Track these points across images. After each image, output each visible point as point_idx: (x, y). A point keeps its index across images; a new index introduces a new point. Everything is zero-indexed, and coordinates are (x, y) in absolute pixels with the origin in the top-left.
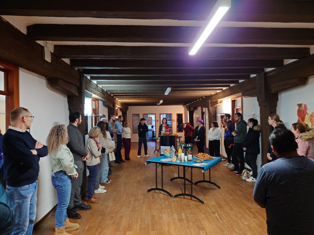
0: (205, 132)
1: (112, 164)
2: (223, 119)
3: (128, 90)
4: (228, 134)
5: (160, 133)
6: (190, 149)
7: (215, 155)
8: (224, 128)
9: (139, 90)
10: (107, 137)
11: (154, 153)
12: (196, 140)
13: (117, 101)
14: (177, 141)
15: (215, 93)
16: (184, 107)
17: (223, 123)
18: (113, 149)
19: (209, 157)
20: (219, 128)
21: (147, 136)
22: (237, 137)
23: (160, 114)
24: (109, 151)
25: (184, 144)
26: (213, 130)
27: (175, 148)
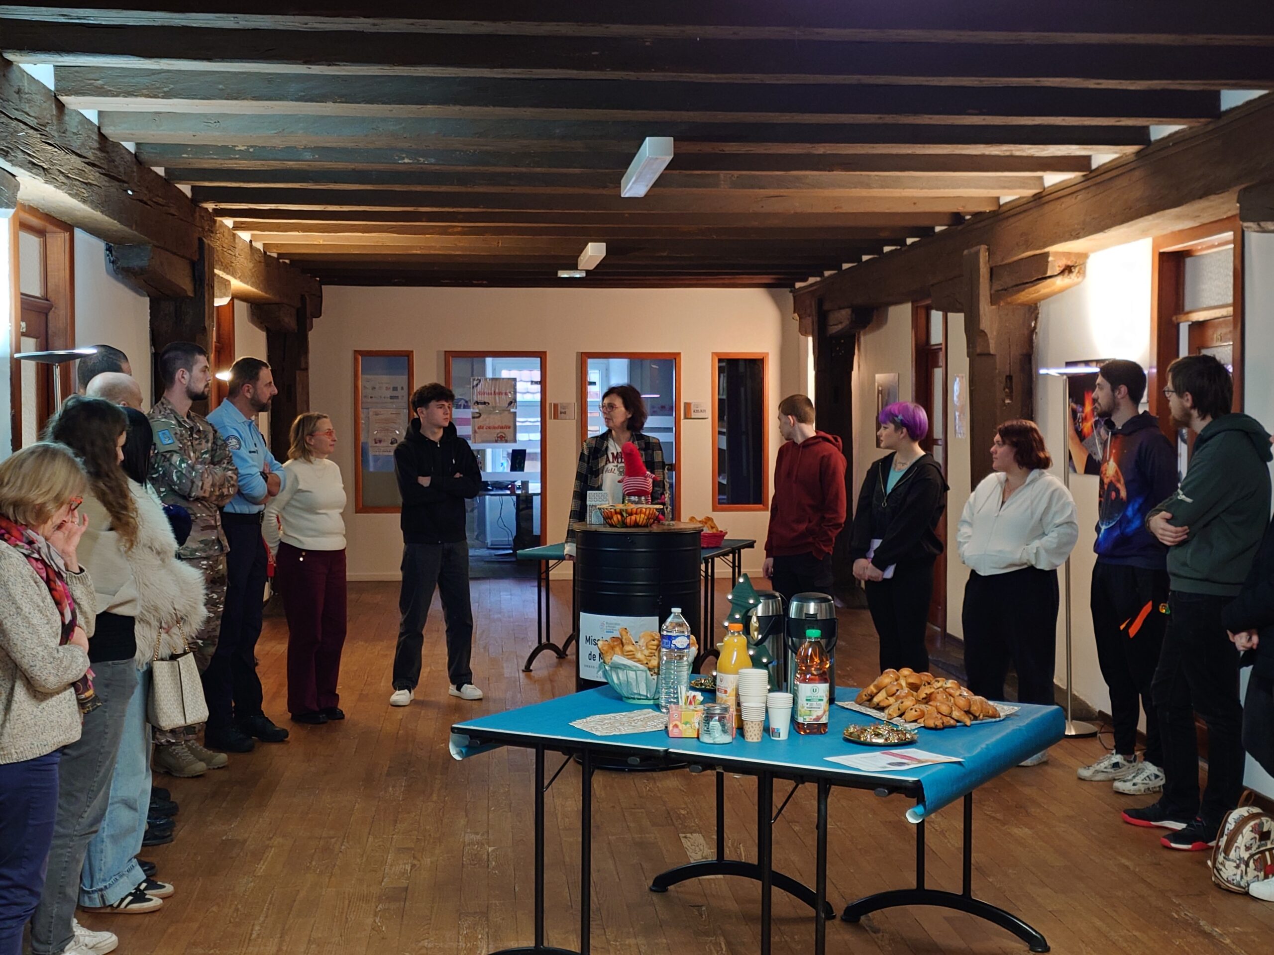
0: (942, 508)
1: (181, 750)
2: (1088, 408)
3: (316, 149)
4: (1124, 522)
5: (580, 513)
6: (813, 633)
7: (1007, 689)
8: (1096, 479)
9: (409, 153)
10: (143, 534)
11: (527, 669)
12: (864, 568)
13: (226, 242)
14: (711, 579)
15: (1029, 192)
16: (779, 303)
17: (1081, 436)
18: (186, 629)
19: (962, 702)
20: (1052, 478)
21: (470, 537)
22: (1187, 554)
23: (584, 358)
24: (156, 650)
25: (769, 596)
26: (1007, 490)
27: (695, 631)
